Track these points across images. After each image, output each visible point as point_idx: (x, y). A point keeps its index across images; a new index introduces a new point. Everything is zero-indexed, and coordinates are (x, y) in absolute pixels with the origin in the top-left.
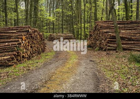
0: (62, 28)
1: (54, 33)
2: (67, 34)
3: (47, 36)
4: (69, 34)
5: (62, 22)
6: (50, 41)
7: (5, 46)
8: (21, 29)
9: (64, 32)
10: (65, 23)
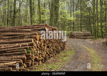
0: (81, 27)
1: (74, 31)
2: (86, 32)
3: (69, 33)
4: (87, 32)
5: (81, 22)
6: (70, 38)
7: (14, 47)
8: (37, 27)
9: (83, 30)
10: (83, 23)
